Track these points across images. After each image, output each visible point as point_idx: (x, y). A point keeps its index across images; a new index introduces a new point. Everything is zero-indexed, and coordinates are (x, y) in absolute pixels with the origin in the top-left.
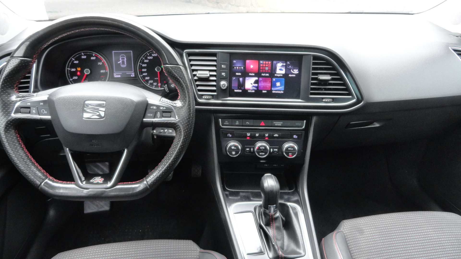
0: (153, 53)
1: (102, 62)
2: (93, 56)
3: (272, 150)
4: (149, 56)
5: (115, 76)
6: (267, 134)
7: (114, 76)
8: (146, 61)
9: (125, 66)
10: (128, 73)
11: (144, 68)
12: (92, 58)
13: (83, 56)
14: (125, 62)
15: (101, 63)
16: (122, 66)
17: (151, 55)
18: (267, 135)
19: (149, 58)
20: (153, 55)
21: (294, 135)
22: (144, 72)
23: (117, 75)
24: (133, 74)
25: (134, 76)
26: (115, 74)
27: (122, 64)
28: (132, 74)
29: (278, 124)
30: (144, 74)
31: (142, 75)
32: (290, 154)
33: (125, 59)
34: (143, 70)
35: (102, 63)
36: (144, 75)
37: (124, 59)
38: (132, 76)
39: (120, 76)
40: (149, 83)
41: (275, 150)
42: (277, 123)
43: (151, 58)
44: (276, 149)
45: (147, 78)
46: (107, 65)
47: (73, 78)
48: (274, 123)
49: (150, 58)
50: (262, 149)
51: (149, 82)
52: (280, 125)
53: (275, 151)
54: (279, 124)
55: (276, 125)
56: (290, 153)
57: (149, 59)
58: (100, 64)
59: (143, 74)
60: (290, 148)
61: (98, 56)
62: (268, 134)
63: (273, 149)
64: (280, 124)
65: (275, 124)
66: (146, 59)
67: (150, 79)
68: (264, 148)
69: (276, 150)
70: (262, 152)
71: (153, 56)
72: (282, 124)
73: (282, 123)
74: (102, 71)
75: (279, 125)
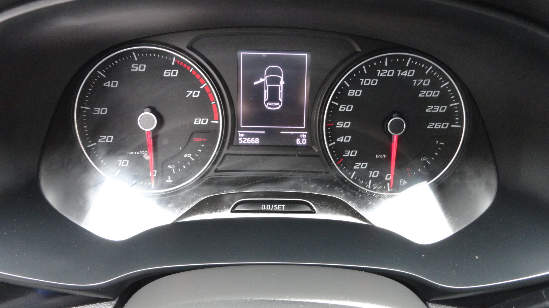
0: (383, 67)
1: (201, 87)
2: (171, 68)
4: (365, 76)
5: (240, 139)
7: (238, 141)
8: (352, 93)
9: (277, 106)
10: (287, 131)
11: (345, 116)
12: (167, 74)
13: (135, 62)
14: (281, 91)
15: (196, 94)
16: (269, 106)
17: (372, 74)
19: (364, 82)
20: (381, 74)
22: (344, 132)
23: (247, 136)
24: (304, 136)
25: (304, 142)
26: (241, 134)
27: (269, 100)
28: (298, 136)
30: (341, 139)
31: (334, 143)
33: (282, 82)
34: (340, 125)
35: (199, 92)
36: (341, 141)
37: (277, 81)
38: (298, 142)
39: (256, 141)
40: (356, 170)
43: (373, 82)
45: (348, 153)
46: (216, 102)
47: (99, 141)
49: (367, 82)
51: (355, 168)
57: (363, 88)
58: (193, 96)
59: (338, 140)
61: (188, 68)
66: (356, 85)
67: (359, 159)
71: (380, 78)
74: (199, 121)
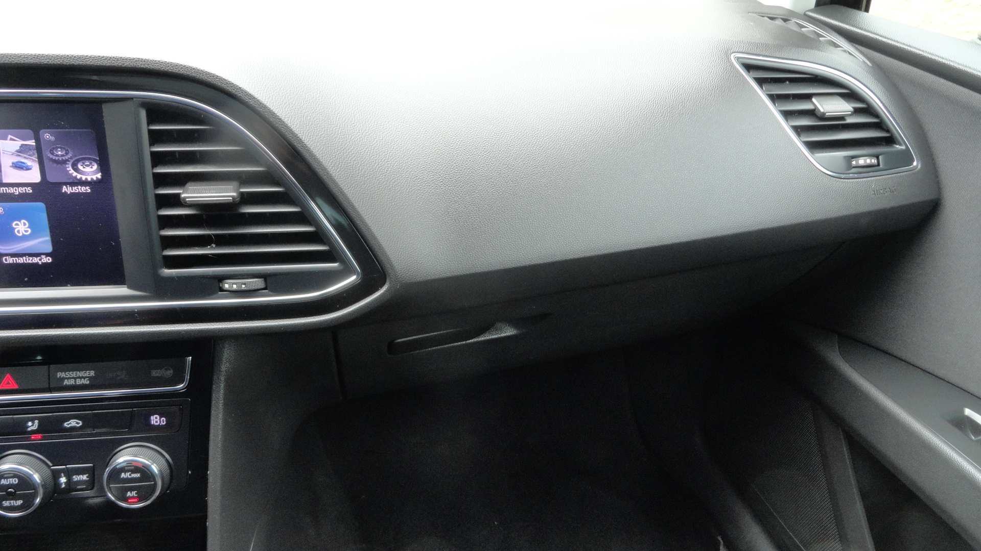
3: (63, 480)
6: (33, 423)
18: (32, 426)
21: (153, 415)
29: (75, 378)
32: (129, 494)
41: (76, 478)
42: (73, 374)
44: (83, 474)
48: (60, 375)
50: (10, 486)
52: (86, 382)
53: (79, 482)
54: (80, 378)
55: (66, 382)
56: (131, 489)
60: (128, 471)
62: (36, 422)
63: (69, 474)
64: (84, 378)
65: (63, 379)
68: (15, 481)
69: (84, 477)
70: (13, 496)
72: (90, 378)
73: (92, 373)
75: (79, 382)
